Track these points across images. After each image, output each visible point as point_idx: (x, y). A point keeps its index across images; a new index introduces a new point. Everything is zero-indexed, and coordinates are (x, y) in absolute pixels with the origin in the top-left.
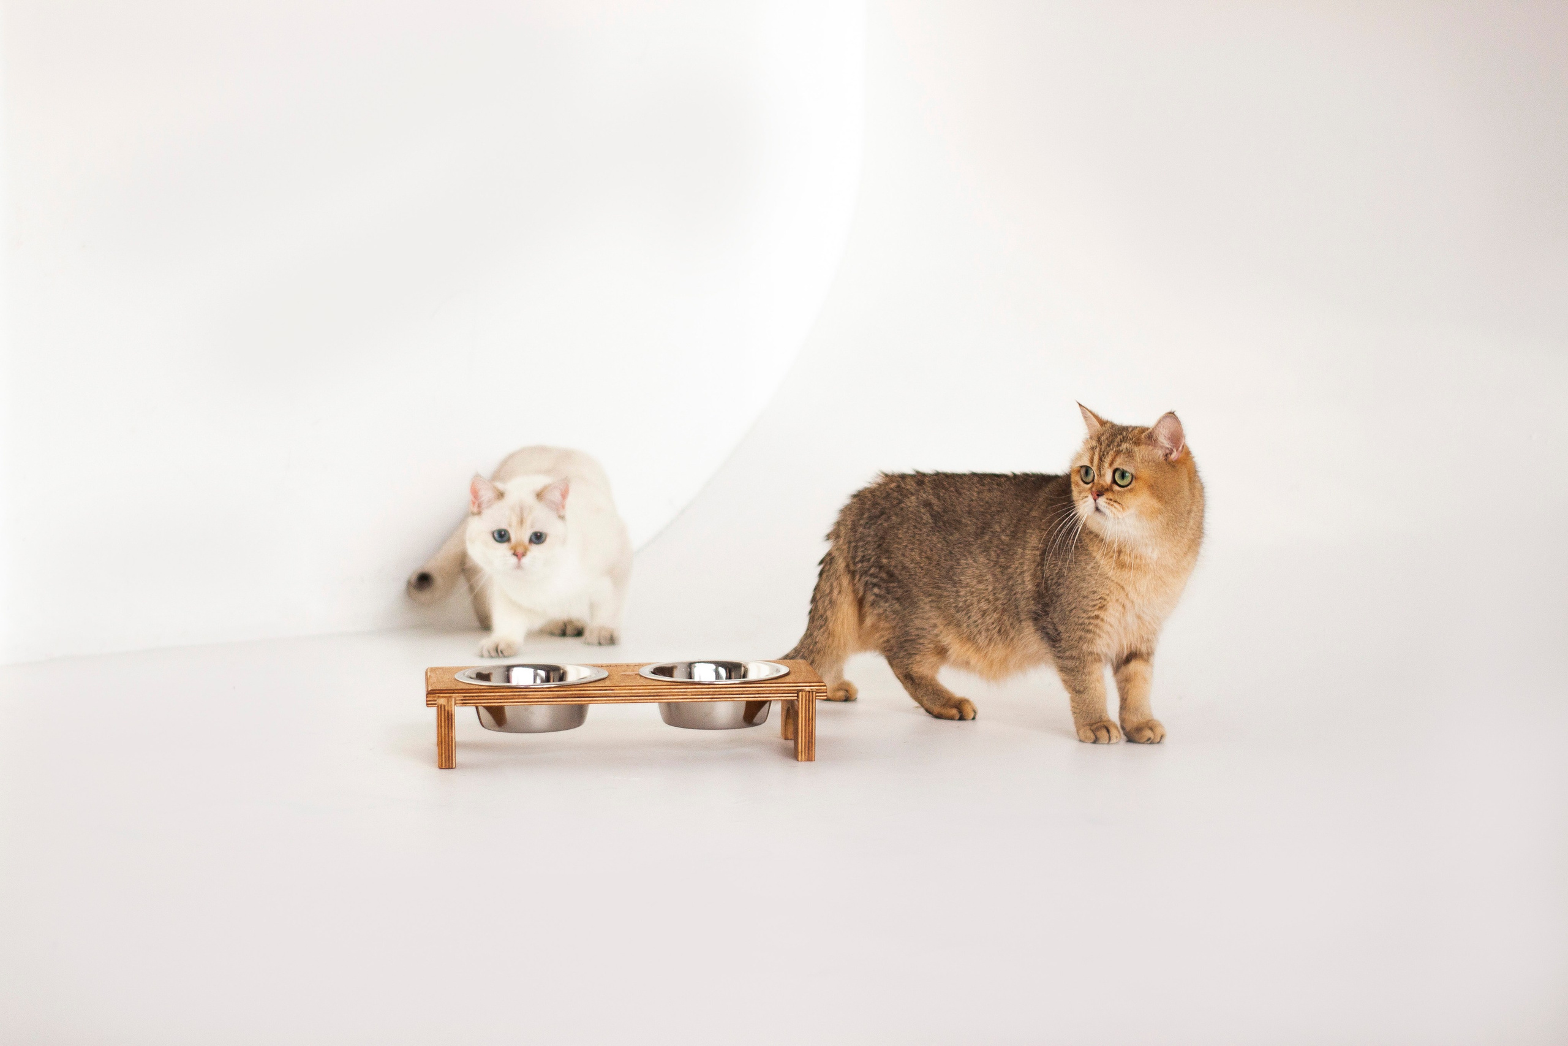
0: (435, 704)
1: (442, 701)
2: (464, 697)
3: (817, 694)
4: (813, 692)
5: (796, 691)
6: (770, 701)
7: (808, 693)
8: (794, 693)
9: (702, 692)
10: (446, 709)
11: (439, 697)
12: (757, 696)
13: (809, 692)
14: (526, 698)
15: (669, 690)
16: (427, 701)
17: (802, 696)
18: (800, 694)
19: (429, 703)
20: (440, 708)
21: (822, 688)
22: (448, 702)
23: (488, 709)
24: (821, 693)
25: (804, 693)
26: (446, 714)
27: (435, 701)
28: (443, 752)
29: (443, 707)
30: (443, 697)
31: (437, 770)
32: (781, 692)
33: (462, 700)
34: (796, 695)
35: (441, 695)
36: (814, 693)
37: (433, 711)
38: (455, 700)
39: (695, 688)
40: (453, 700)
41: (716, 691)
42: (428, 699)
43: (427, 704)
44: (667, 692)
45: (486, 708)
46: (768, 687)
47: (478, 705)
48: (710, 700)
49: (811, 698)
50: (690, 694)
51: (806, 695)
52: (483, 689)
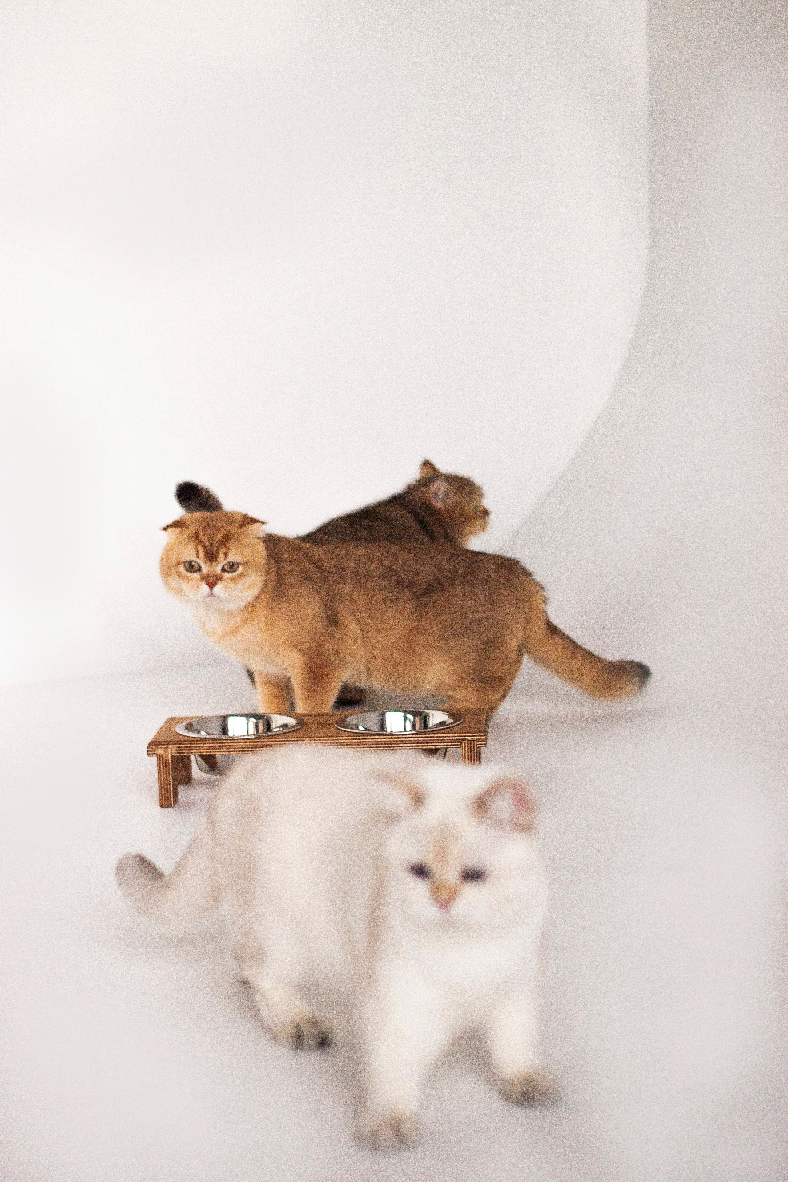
0: (155, 754)
1: (160, 751)
2: (178, 747)
3: (478, 743)
4: (474, 741)
5: (459, 741)
6: (446, 749)
7: (469, 742)
8: (458, 742)
9: (379, 741)
10: (164, 757)
11: (157, 748)
12: (426, 744)
13: (471, 741)
14: (230, 748)
15: (351, 741)
16: (148, 751)
17: (465, 744)
18: (463, 742)
19: (150, 753)
20: (159, 756)
21: (482, 737)
22: (165, 751)
24: (481, 742)
25: (466, 742)
26: (164, 762)
27: (155, 751)
28: (163, 793)
29: (161, 756)
30: (161, 748)
31: (159, 808)
32: (447, 741)
33: (177, 750)
35: (160, 746)
36: (475, 742)
37: (154, 759)
38: (171, 750)
39: (373, 739)
40: (170, 750)
41: (390, 741)
42: (149, 749)
43: (148, 754)
44: (349, 742)
45: (201, 756)
46: (435, 737)
47: (195, 754)
49: (473, 746)
50: (369, 743)
51: (468, 744)
52: (194, 741)
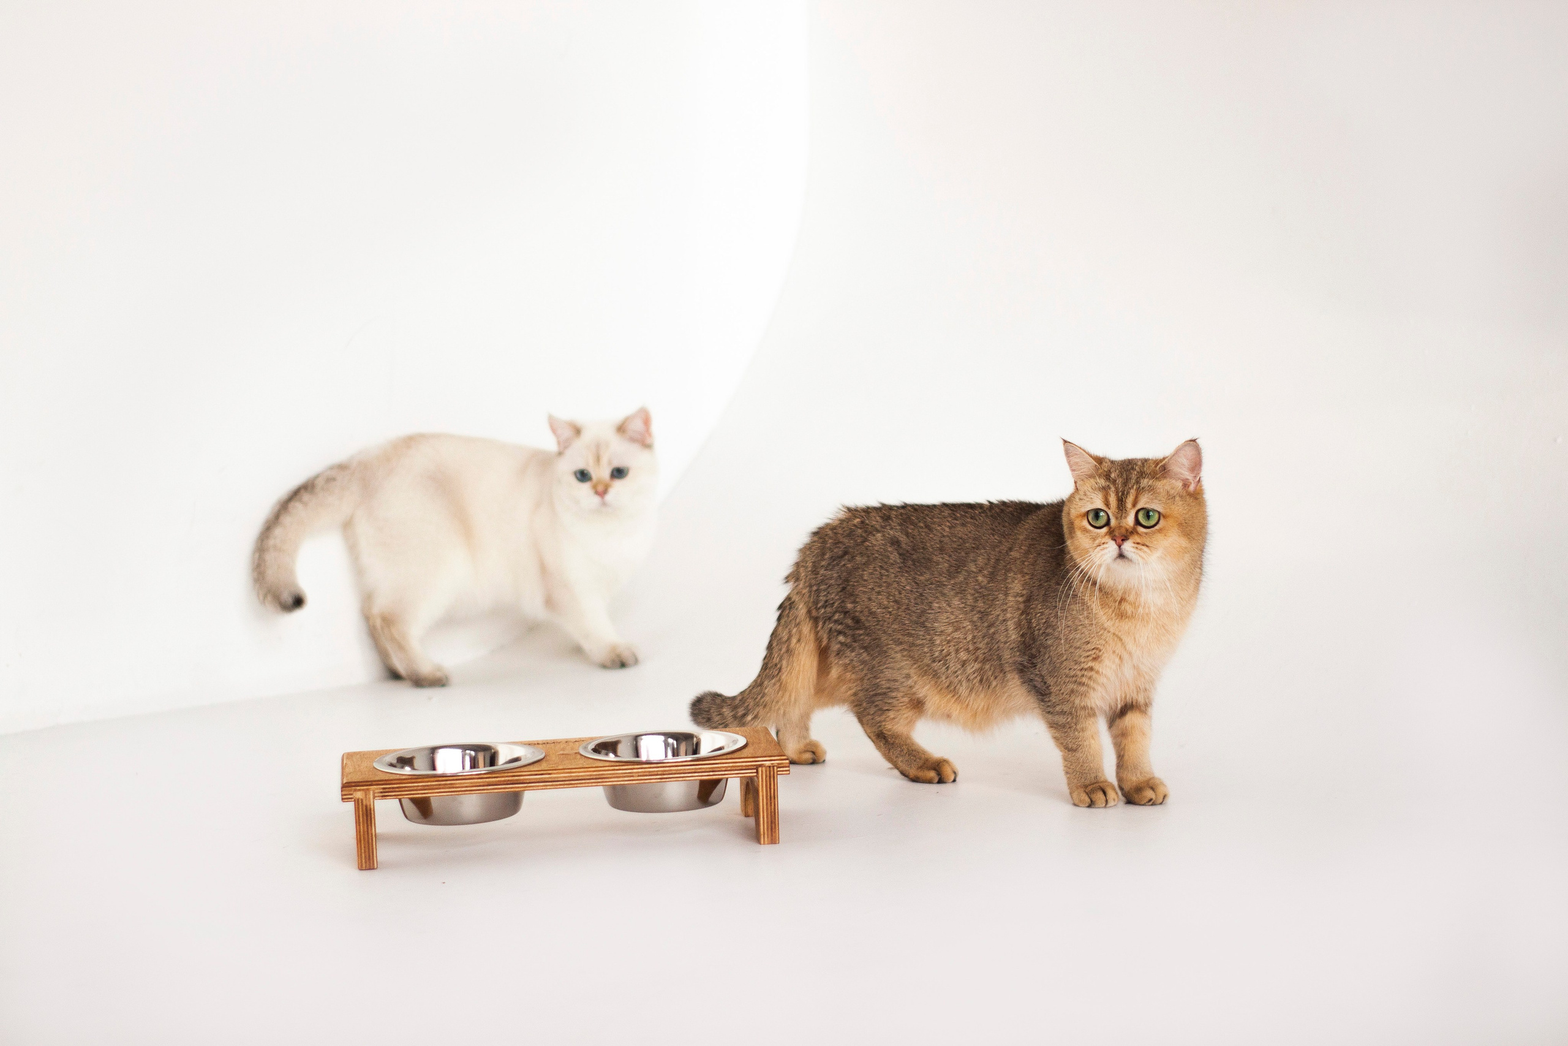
0: (351, 798)
1: (359, 795)
2: (384, 788)
3: (779, 769)
4: (774, 766)
5: (755, 767)
6: (727, 779)
7: (768, 769)
8: (752, 769)
9: (650, 772)
10: (364, 803)
11: (355, 790)
12: (711, 773)
13: (770, 767)
14: (453, 788)
15: (613, 772)
16: (342, 795)
17: (762, 771)
18: (760, 769)
19: (345, 797)
20: (357, 802)
21: (784, 761)
22: (366, 795)
23: (414, 801)
24: (783, 767)
25: (764, 769)
26: (364, 808)
27: (351, 794)
28: (363, 851)
29: (360, 801)
30: (360, 790)
31: (357, 872)
32: (739, 768)
33: (381, 792)
34: (755, 771)
35: (358, 788)
36: (775, 768)
37: (350, 806)
38: (374, 793)
39: (642, 768)
40: (371, 792)
41: (665, 771)
42: (344, 793)
43: (342, 799)
44: (610, 774)
45: (410, 800)
46: (723, 763)
47: (400, 797)
48: (659, 780)
49: (772, 773)
50: (637, 774)
51: (766, 771)
52: (404, 779)
